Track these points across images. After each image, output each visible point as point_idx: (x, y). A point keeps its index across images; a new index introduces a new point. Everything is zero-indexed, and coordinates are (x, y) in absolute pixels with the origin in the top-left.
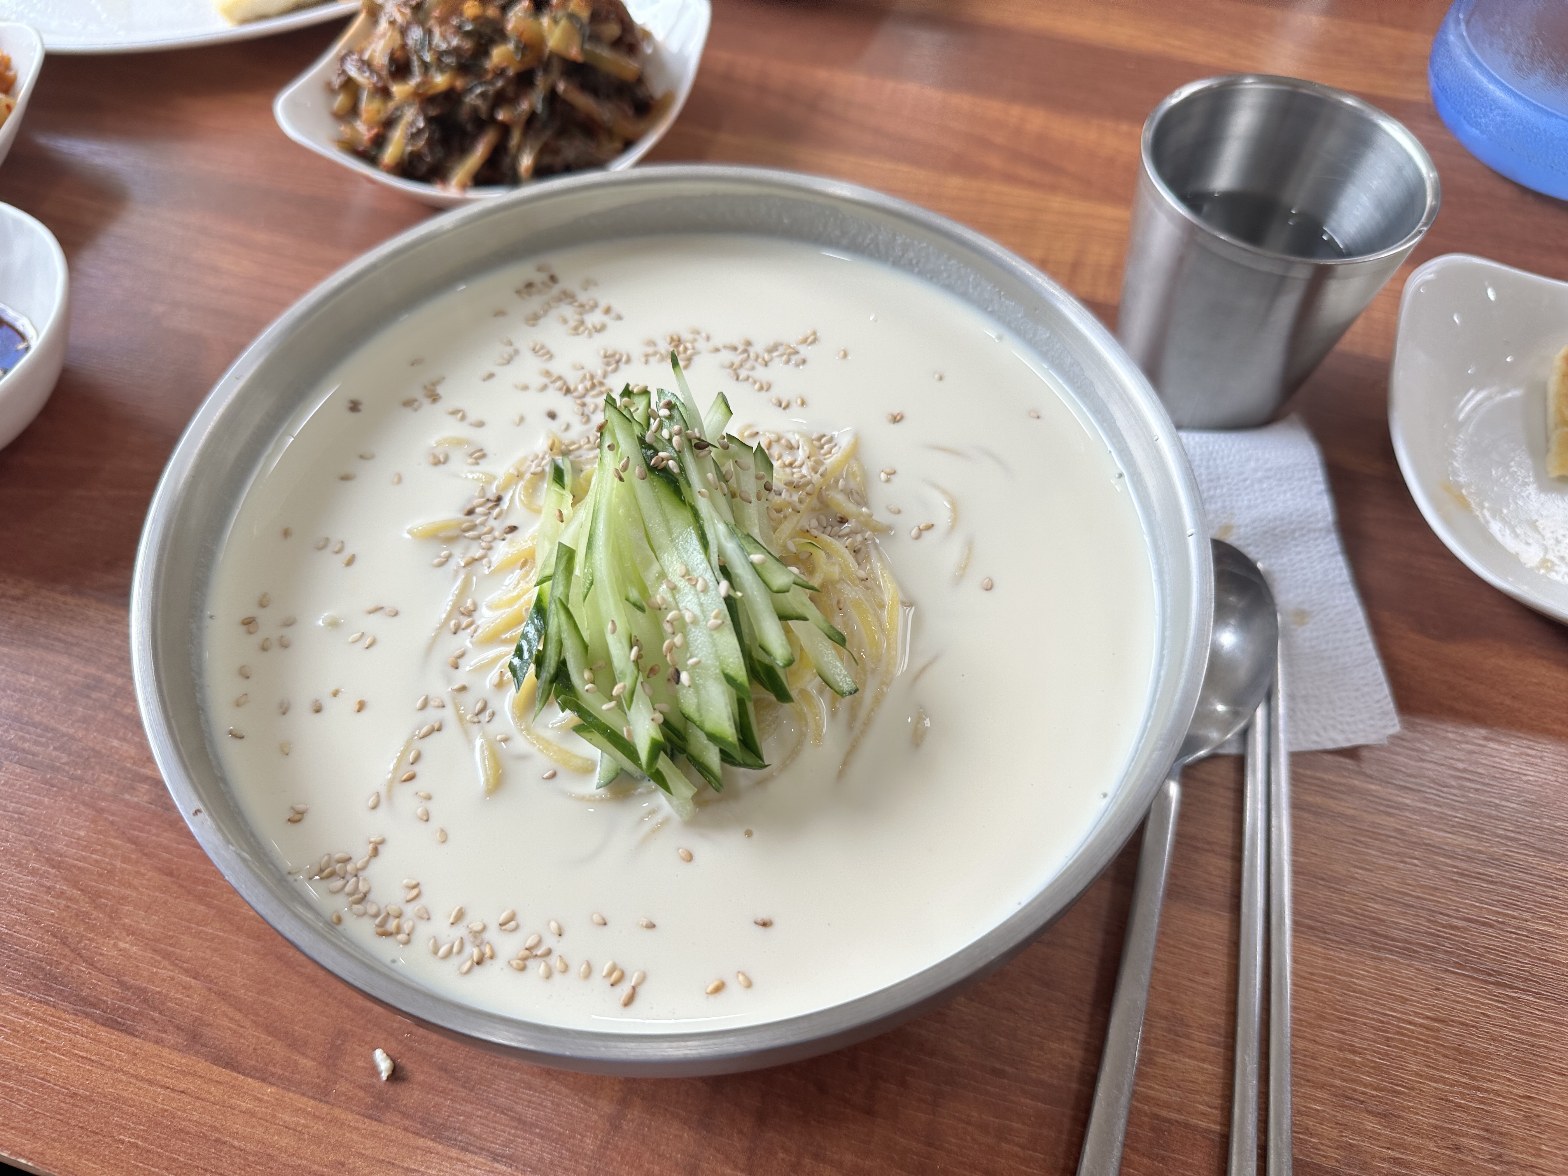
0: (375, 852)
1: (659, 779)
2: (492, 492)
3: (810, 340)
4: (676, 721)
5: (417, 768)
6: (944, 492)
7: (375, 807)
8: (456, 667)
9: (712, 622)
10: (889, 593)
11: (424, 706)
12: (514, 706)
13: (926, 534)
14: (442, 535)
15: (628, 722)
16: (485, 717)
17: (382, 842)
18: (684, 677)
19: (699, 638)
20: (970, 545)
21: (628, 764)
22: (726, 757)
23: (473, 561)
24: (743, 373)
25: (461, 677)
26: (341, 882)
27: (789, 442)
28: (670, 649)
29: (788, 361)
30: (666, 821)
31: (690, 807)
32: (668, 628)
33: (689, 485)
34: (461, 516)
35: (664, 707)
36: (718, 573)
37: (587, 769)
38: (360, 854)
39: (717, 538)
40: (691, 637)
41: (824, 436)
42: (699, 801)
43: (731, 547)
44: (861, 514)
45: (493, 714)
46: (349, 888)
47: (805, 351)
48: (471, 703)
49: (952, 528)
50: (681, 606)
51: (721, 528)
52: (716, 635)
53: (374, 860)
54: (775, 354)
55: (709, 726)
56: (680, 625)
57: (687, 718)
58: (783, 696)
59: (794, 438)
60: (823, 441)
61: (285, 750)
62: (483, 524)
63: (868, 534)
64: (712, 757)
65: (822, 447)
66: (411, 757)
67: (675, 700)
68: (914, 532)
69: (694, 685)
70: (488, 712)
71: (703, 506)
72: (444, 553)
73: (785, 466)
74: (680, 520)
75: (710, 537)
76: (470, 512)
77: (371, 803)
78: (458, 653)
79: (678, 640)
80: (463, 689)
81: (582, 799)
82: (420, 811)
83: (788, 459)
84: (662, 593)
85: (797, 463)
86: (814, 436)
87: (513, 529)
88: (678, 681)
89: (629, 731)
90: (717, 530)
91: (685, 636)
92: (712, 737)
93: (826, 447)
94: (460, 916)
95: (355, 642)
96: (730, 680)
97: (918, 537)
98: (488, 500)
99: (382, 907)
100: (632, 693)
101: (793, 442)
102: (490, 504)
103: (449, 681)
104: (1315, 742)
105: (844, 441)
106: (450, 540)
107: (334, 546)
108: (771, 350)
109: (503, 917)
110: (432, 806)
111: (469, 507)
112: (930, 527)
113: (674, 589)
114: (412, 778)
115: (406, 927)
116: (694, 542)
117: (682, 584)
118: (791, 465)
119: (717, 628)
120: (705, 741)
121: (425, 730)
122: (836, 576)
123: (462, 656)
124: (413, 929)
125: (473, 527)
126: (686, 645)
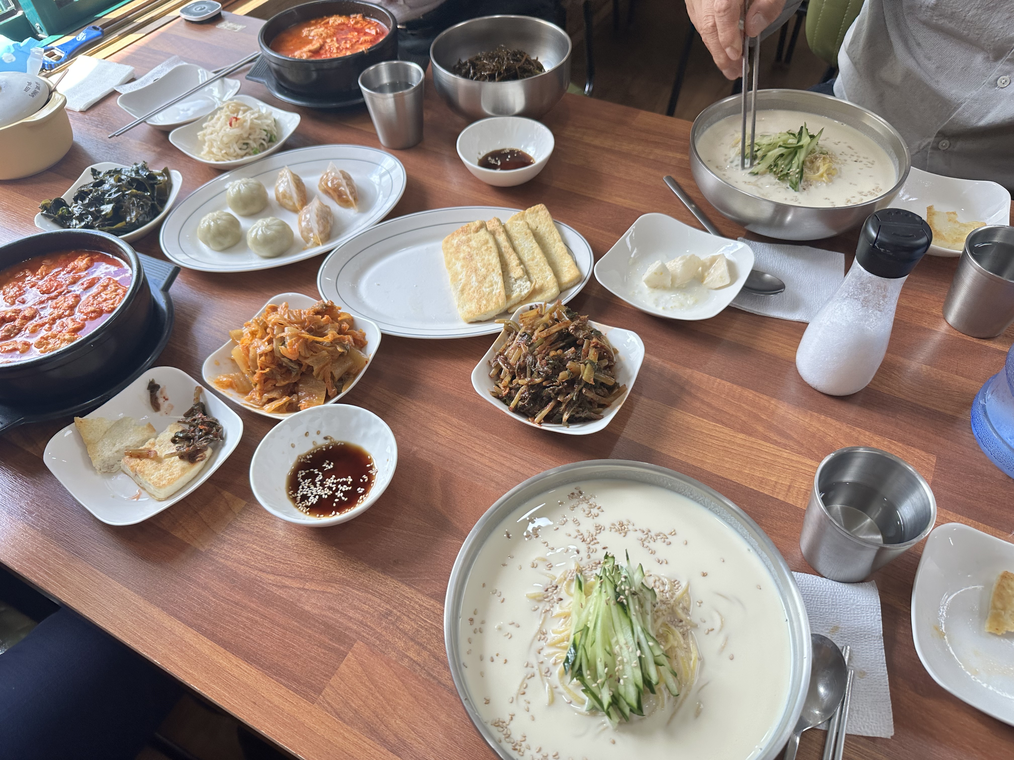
0: (512, 719)
1: (608, 714)
2: (554, 584)
3: (673, 533)
4: (616, 695)
5: (526, 690)
6: (720, 614)
7: (511, 702)
8: (540, 653)
9: (633, 665)
10: (694, 656)
11: (527, 666)
12: (559, 673)
13: (710, 633)
14: (537, 598)
15: (601, 693)
16: (548, 674)
17: (514, 715)
18: (622, 681)
19: (628, 669)
20: (727, 639)
21: (598, 706)
22: (631, 710)
23: (547, 611)
24: (646, 544)
25: (542, 657)
26: (502, 729)
27: (663, 582)
28: (618, 671)
29: (664, 542)
30: (607, 728)
31: (617, 725)
32: (618, 663)
33: (629, 609)
34: (543, 591)
35: (613, 690)
36: (637, 646)
37: (583, 703)
38: (507, 718)
39: (637, 632)
40: (625, 667)
41: (676, 581)
42: (620, 723)
43: (642, 637)
44: (687, 619)
45: (551, 674)
46: (505, 732)
47: (671, 539)
48: (544, 668)
49: (721, 630)
50: (623, 655)
51: (639, 628)
52: (634, 669)
53: (512, 722)
54: (659, 537)
55: (628, 700)
56: (622, 662)
57: (620, 695)
58: (653, 692)
59: (666, 580)
60: (676, 583)
61: (482, 674)
62: (551, 596)
63: (689, 627)
64: (627, 710)
65: (675, 586)
66: (525, 685)
67: (617, 688)
68: (706, 631)
69: (625, 685)
70: (549, 673)
71: (634, 619)
72: (536, 607)
73: (660, 592)
74: (625, 622)
75: (635, 631)
76: (547, 590)
77: (510, 700)
78: (541, 648)
79: (621, 667)
80: (542, 663)
81: (580, 713)
82: (526, 707)
83: (662, 589)
84: (617, 648)
85: (665, 591)
86: (673, 580)
87: (561, 599)
88: (619, 682)
89: (601, 696)
90: (638, 629)
91: (623, 666)
92: (628, 704)
93: (677, 586)
94: (540, 750)
95: (505, 636)
96: (637, 686)
97: (708, 633)
98: (553, 586)
99: (515, 740)
100: (604, 684)
101: (665, 582)
102: (554, 588)
103: (537, 658)
104: (859, 732)
105: (684, 584)
106: (540, 601)
107: (498, 594)
108: (657, 535)
109: (554, 754)
110: (530, 706)
111: (546, 588)
112: (713, 630)
113: (621, 648)
114: (524, 694)
115: (522, 750)
116: (630, 633)
117: (624, 647)
118: (663, 591)
119: (635, 667)
120: (625, 704)
121: (529, 676)
122: (676, 645)
123: (542, 649)
124: (524, 751)
125: (547, 597)
126: (623, 670)
